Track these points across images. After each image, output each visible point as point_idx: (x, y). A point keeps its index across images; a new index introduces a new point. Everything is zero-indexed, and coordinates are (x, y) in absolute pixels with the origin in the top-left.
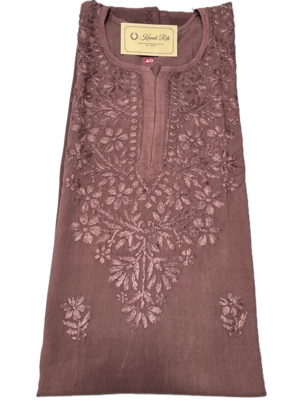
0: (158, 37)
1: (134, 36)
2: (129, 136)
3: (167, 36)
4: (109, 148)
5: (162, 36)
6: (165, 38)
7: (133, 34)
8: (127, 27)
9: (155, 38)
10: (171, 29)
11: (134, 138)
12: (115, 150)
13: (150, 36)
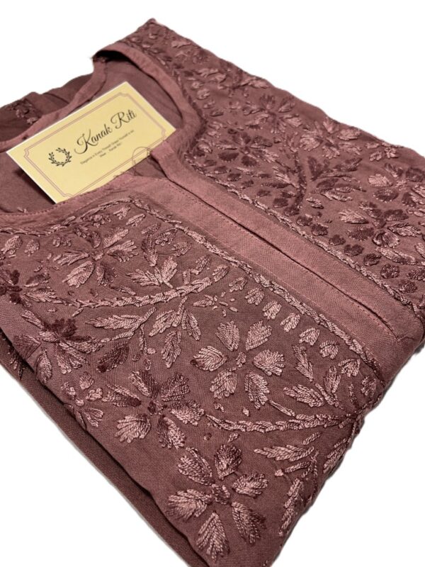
0: (109, 125)
1: (61, 157)
2: (266, 322)
3: (126, 112)
4: (257, 390)
5: (116, 118)
6: (125, 118)
7: (51, 155)
8: (27, 150)
9: (107, 131)
10: (120, 94)
11: (283, 315)
12: (271, 378)
13: (94, 135)
